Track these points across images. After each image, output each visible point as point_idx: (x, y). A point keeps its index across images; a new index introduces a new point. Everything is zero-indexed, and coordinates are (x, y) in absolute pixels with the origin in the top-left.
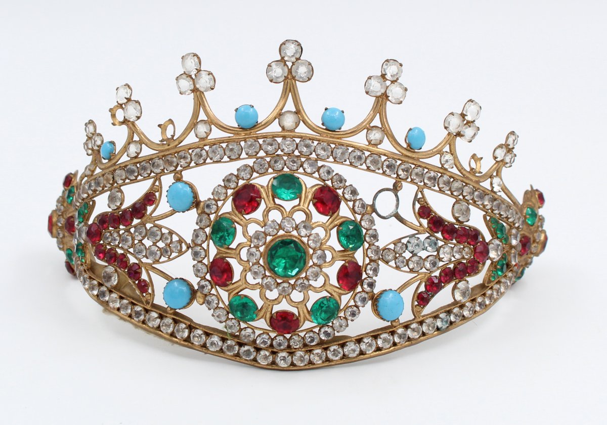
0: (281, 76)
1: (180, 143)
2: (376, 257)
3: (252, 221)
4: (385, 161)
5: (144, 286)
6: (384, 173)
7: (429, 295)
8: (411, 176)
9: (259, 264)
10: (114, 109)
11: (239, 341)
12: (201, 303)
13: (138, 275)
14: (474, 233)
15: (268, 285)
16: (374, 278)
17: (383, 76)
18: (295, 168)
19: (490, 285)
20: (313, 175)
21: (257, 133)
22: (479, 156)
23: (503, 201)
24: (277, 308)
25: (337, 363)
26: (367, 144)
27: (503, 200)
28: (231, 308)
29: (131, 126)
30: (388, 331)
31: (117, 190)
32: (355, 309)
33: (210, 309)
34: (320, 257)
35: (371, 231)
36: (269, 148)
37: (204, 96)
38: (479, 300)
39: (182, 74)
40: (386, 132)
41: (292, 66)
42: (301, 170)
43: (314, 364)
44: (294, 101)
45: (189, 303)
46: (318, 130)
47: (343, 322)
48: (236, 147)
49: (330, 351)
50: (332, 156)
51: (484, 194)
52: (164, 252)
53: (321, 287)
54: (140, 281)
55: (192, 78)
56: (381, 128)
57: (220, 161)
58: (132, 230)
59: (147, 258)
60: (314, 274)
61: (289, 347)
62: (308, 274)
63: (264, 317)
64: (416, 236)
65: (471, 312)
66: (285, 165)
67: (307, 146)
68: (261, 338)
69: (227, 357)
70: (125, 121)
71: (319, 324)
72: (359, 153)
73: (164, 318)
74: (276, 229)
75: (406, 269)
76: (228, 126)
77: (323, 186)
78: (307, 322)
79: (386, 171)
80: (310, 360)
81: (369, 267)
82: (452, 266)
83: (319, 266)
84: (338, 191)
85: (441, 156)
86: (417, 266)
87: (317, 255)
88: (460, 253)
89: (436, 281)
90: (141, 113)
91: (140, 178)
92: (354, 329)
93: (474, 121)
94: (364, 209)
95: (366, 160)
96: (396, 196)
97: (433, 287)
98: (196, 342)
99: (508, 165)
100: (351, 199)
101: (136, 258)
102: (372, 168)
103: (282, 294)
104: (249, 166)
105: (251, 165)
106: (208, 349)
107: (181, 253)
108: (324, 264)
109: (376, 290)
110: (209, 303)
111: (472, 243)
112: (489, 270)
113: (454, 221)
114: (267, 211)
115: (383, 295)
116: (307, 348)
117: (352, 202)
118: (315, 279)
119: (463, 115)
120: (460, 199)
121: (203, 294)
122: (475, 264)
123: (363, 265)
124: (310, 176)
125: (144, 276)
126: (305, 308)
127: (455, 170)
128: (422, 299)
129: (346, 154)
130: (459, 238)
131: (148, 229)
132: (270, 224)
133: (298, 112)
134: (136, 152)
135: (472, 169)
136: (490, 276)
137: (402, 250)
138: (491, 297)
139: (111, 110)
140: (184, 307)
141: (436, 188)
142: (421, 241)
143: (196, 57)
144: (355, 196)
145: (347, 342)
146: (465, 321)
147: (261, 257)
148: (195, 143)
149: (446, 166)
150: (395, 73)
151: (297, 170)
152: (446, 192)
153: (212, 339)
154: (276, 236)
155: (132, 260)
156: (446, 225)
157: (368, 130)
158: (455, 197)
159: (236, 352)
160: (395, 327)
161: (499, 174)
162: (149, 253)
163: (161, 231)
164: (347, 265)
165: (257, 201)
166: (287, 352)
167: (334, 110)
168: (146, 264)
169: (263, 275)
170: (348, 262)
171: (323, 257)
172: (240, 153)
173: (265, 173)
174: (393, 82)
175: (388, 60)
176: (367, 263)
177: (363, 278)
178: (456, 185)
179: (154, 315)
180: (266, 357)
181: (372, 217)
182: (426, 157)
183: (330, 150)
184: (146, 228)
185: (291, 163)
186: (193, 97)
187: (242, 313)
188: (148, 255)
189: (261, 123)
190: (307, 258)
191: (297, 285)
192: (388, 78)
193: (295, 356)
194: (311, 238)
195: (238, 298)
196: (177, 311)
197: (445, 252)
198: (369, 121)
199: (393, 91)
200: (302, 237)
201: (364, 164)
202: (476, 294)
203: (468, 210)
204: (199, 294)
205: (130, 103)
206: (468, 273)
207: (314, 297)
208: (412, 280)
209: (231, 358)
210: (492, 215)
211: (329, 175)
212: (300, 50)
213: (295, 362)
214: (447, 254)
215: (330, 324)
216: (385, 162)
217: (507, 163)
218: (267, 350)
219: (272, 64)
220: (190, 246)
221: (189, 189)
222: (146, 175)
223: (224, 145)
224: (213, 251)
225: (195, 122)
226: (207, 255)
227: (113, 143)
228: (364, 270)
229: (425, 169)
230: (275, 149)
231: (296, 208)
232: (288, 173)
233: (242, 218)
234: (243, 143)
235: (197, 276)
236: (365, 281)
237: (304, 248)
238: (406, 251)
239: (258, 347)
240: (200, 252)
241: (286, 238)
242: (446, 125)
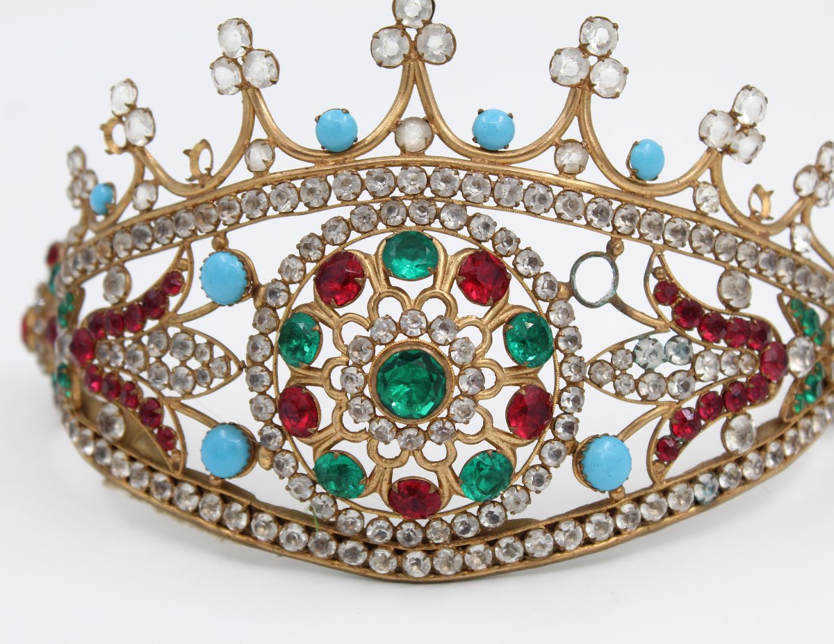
0: (397, 56)
1: (221, 182)
2: (578, 377)
3: (349, 318)
4: (589, 202)
5: (168, 438)
6: (589, 225)
7: (677, 442)
8: (639, 228)
9: (364, 395)
10: (110, 126)
11: (336, 532)
12: (267, 466)
13: (156, 419)
14: (758, 328)
15: (380, 433)
16: (576, 415)
17: (583, 48)
18: (426, 221)
19: (793, 421)
20: (459, 232)
21: (357, 159)
22: (767, 189)
23: (814, 268)
24: (399, 474)
25: (515, 567)
26: (557, 172)
27: (814, 266)
28: (318, 476)
29: (139, 153)
30: (605, 508)
31: (118, 268)
32: (542, 471)
33: (282, 477)
34: (473, 381)
35: (567, 330)
36: (379, 186)
37: (261, 96)
38: (773, 447)
39: (221, 58)
40: (591, 150)
41: (417, 35)
42: (436, 224)
43: (472, 571)
44: (422, 100)
45: (246, 468)
46: (466, 150)
47: (522, 495)
48: (319, 186)
49: (500, 547)
50: (493, 196)
51: (777, 256)
52: (200, 377)
53: (478, 434)
54: (160, 429)
55: (238, 64)
56: (581, 143)
57: (292, 212)
58: (145, 340)
59: (171, 388)
60: (463, 412)
61: (426, 541)
62: (451, 412)
63: (378, 489)
64: (652, 337)
65: (757, 470)
66: (408, 215)
67: (447, 180)
68: (375, 526)
69: (317, 561)
70: (128, 147)
71: (477, 500)
72: (541, 190)
73: (205, 494)
74: (391, 332)
75: (635, 396)
76: (305, 148)
77: (477, 252)
78: (455, 497)
79: (592, 220)
80: (464, 564)
81: (565, 394)
82: (719, 389)
83: (473, 397)
84: (504, 259)
85: (695, 191)
86: (654, 390)
87: (467, 376)
88: (733, 366)
89: (689, 417)
90: (154, 131)
91: (156, 246)
92: (542, 506)
93: (754, 125)
94: (554, 290)
95: (554, 203)
96: (613, 265)
97: (685, 428)
98: (262, 534)
99: (823, 203)
100: (530, 274)
101: (153, 389)
102: (567, 216)
103: (405, 449)
104: (343, 219)
105: (347, 217)
106: (282, 548)
107: (228, 378)
108: (481, 393)
109: (581, 437)
110: (279, 466)
111: (755, 346)
112: (790, 393)
113: (722, 307)
114: (376, 300)
115: (593, 446)
116: (459, 543)
117: (532, 279)
118: (465, 420)
119: (734, 115)
120: (733, 268)
121: (269, 451)
122: (763, 384)
123: (554, 393)
124: (453, 235)
125: (168, 421)
126: (450, 472)
127: (722, 216)
128: (665, 451)
129: (518, 192)
130: (731, 338)
131: (171, 337)
132: (381, 324)
133: (429, 120)
134: (148, 201)
135: (753, 212)
136: (792, 404)
137: (626, 361)
138: (794, 442)
139: (103, 127)
140: (238, 475)
141: (687, 249)
142: (660, 346)
143: (242, 27)
144: (537, 268)
145: (529, 530)
146: (747, 486)
147: (366, 382)
148: (247, 181)
149: (704, 208)
150: (605, 42)
151: (430, 224)
152: (706, 255)
153: (289, 530)
154: (392, 345)
155: (148, 393)
156: (707, 315)
157: (558, 147)
158: (724, 264)
159: (333, 552)
160: (617, 501)
161: (805, 219)
162: (175, 379)
163: (194, 340)
164: (523, 392)
165: (356, 283)
166: (424, 551)
167: (496, 113)
168: (171, 398)
169: (370, 415)
170: (525, 389)
171: (479, 381)
172: (326, 196)
173: (372, 230)
174: (601, 58)
175: (591, 17)
176: (561, 388)
177: (554, 416)
178: (725, 241)
179: (188, 488)
180: (386, 561)
181: (570, 306)
182: (667, 192)
183: (489, 186)
184: (168, 336)
185: (418, 212)
186: (242, 99)
187: (338, 484)
188: (172, 384)
189: (364, 140)
190: (448, 383)
191: (432, 433)
192: (592, 52)
193: (437, 557)
194: (455, 346)
195: (328, 456)
196: (227, 480)
197: (705, 363)
198: (559, 132)
199: (602, 75)
200: (439, 345)
201: (552, 210)
202: (767, 438)
203: (747, 286)
204: (262, 451)
205: (135, 113)
206: (750, 400)
207: (465, 452)
208: (646, 417)
209: (323, 562)
210: (794, 294)
211: (488, 231)
212: (431, 7)
213: (438, 568)
214: (710, 367)
215: (498, 499)
216: (590, 205)
217: (819, 200)
218: (386, 548)
219: (381, 34)
220: (245, 366)
221: (238, 264)
222: (167, 242)
223: (298, 183)
224: (284, 374)
225: (246, 143)
226: (275, 381)
227: (111, 186)
228: (556, 400)
229: (665, 215)
230: (389, 187)
231: (428, 293)
232: (413, 230)
233: (333, 313)
234: (331, 179)
235: (257, 419)
236: (559, 420)
237: (442, 364)
238: (634, 364)
239: (371, 542)
240: (262, 376)
241: (409, 348)
242: (704, 134)
